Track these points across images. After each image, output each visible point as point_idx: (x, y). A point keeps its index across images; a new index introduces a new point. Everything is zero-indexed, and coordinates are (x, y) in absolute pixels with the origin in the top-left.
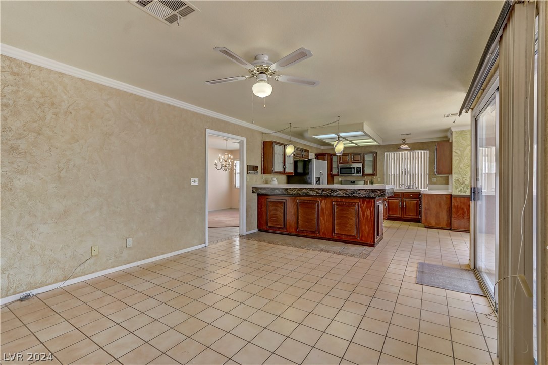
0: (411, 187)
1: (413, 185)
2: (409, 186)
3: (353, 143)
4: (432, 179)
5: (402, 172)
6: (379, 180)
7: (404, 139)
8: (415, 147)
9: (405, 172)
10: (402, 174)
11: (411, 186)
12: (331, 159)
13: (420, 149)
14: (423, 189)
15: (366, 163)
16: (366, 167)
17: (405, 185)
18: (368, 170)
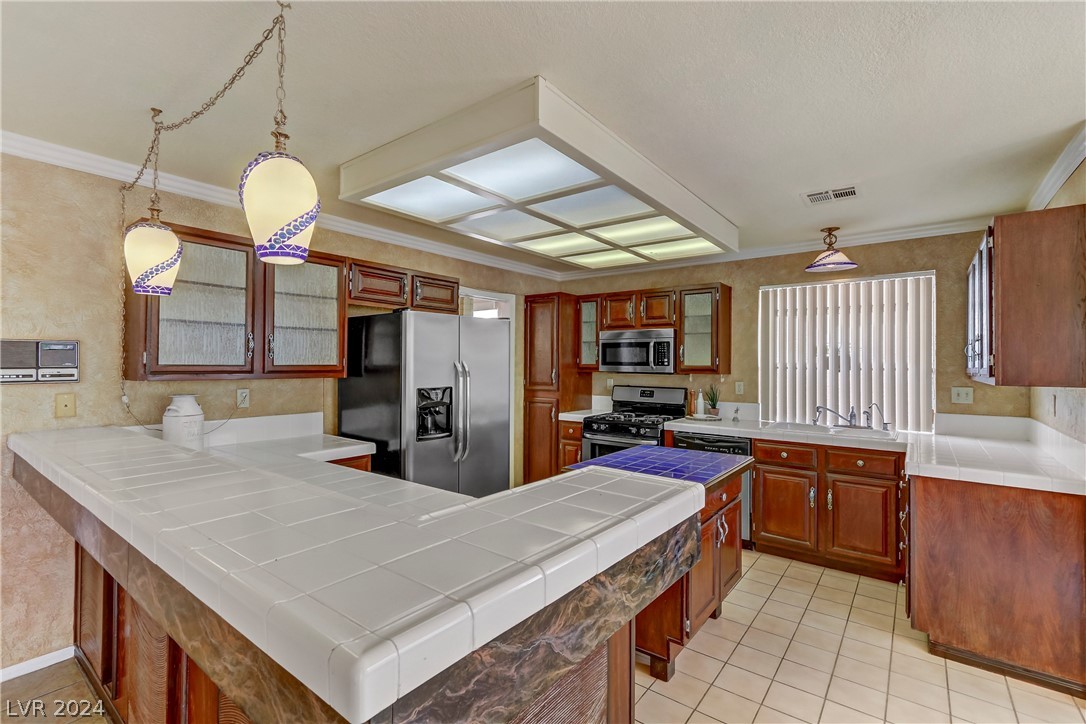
0: (863, 422)
1: (869, 418)
2: (853, 416)
3: (614, 246)
4: (954, 391)
5: (825, 361)
6: (740, 388)
7: (830, 231)
8: (873, 261)
9: (837, 359)
10: (825, 366)
11: (863, 417)
12: (578, 313)
13: (899, 268)
14: (910, 431)
15: (688, 326)
16: (687, 340)
17: (835, 412)
18: (697, 353)
